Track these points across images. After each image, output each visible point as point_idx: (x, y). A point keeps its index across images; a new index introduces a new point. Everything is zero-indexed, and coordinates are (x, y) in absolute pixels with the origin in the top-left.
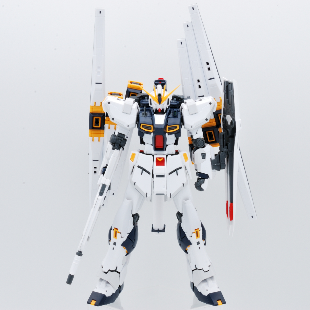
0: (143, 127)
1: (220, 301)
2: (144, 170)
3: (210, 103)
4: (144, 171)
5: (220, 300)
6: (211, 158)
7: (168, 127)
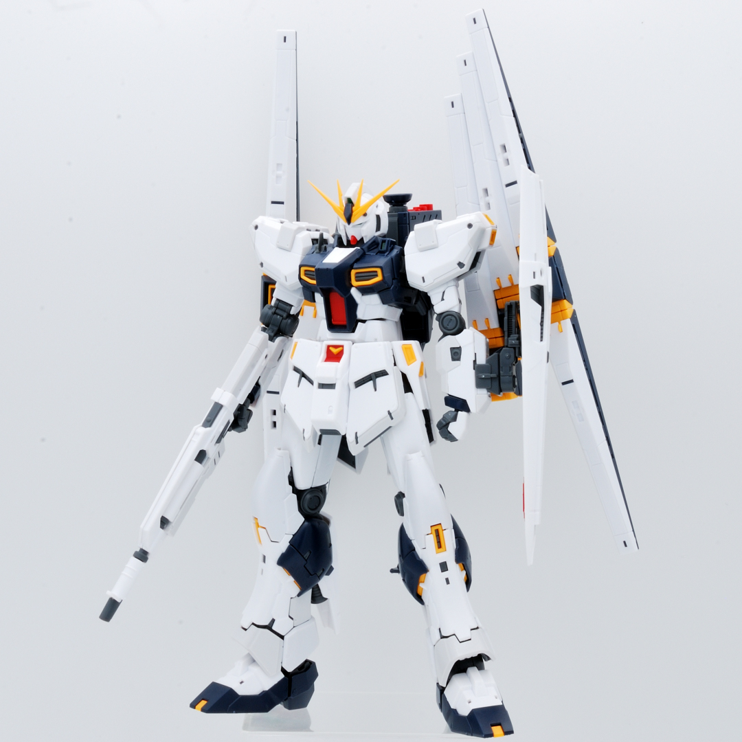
0: (305, 274)
1: (499, 727)
2: (303, 375)
3: (470, 226)
4: (303, 378)
5: (500, 724)
6: (475, 361)
7: (357, 273)
